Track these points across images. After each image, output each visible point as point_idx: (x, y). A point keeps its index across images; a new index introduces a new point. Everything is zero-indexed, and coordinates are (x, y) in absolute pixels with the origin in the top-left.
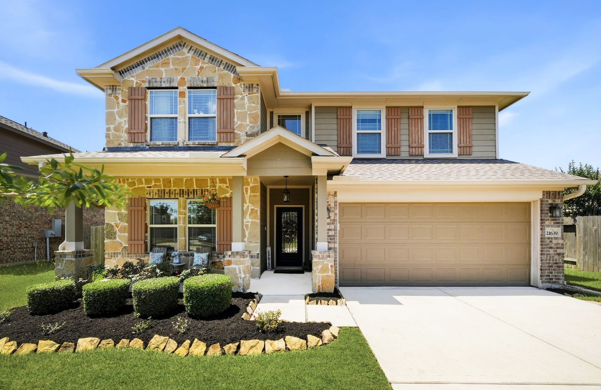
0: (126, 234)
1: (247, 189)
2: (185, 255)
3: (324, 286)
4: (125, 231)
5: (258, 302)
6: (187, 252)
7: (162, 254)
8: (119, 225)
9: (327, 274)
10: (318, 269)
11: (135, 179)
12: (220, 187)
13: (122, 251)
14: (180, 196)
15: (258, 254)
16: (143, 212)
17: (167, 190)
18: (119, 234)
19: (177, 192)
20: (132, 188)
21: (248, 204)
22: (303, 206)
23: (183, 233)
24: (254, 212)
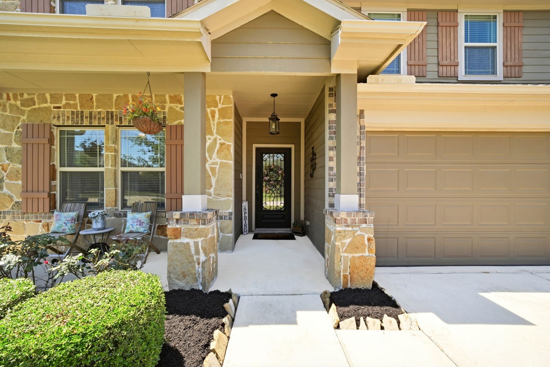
0: (20, 182)
1: (213, 113)
2: (116, 215)
3: (355, 276)
4: (17, 176)
5: (232, 325)
6: (120, 210)
7: (73, 214)
8: (7, 168)
9: (361, 254)
10: (343, 245)
11: (34, 94)
12: (171, 108)
13: (12, 208)
14: (108, 123)
15: (231, 214)
16: (47, 146)
17: (86, 112)
18: (8, 181)
19: (102, 116)
20: (29, 109)
21: (215, 135)
22: (292, 146)
23: (113, 181)
24: (225, 148)
